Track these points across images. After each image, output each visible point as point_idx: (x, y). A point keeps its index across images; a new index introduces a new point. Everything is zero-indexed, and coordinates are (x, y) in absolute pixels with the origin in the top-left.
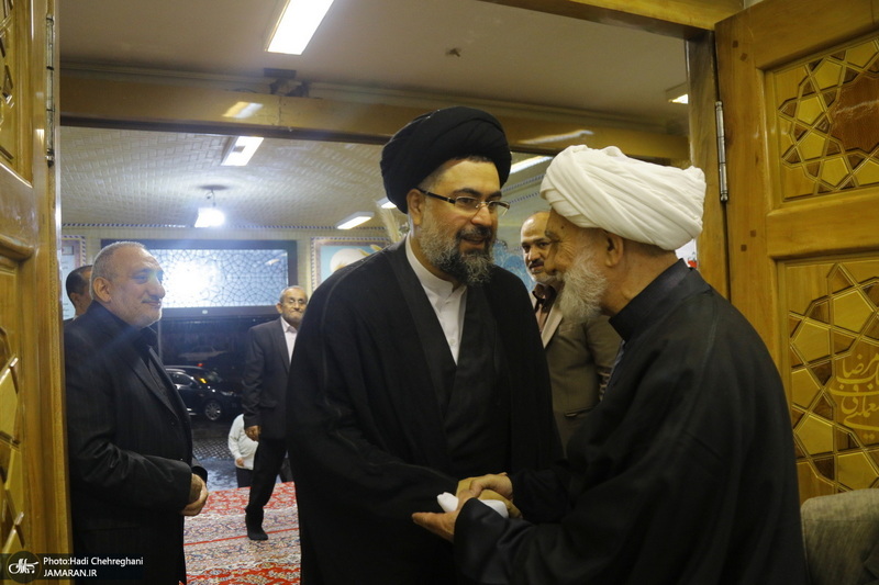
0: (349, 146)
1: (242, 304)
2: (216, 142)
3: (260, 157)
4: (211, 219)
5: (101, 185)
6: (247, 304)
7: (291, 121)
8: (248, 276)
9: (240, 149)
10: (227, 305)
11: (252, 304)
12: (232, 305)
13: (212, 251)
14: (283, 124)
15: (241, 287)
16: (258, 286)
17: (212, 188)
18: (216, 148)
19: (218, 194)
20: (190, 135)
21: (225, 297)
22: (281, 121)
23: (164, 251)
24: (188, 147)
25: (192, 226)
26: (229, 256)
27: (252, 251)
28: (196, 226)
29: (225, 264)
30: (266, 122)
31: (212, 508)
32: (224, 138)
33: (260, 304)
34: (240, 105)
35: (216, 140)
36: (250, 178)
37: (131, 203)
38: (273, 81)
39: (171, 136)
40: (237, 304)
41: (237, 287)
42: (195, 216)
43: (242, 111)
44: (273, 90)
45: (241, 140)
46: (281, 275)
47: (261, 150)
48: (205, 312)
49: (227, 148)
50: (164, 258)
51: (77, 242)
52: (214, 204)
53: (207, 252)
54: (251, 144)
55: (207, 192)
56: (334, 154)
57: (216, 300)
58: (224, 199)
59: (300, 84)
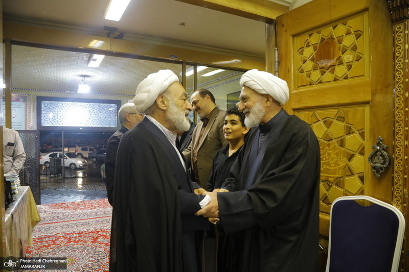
0: (141, 61)
1: (97, 126)
2: (85, 56)
3: (104, 64)
4: (84, 89)
5: (36, 73)
6: (99, 126)
7: (115, 49)
8: (100, 114)
9: (95, 60)
10: (90, 126)
11: (101, 126)
12: (93, 126)
13: (85, 103)
14: (111, 50)
15: (97, 119)
16: (104, 118)
17: (84, 76)
18: (85, 59)
19: (87, 79)
20: (74, 53)
21: (90, 123)
22: (111, 48)
23: (64, 102)
24: (74, 58)
25: (76, 92)
26: (92, 106)
27: (101, 104)
28: (78, 92)
29: (90, 109)
30: (104, 49)
31: (79, 208)
32: (88, 54)
33: (105, 126)
34: (95, 41)
35: (85, 55)
36: (100, 72)
37: (49, 81)
38: (108, 32)
39: (66, 53)
40: (95, 126)
41: (95, 119)
42: (77, 88)
43: (96, 44)
44: (108, 36)
45: (95, 56)
46: (114, 114)
47: (104, 61)
48: (81, 129)
49: (89, 59)
50: (64, 105)
51: (26, 97)
52: (85, 83)
53: (82, 103)
54: (100, 58)
55: (82, 78)
56: (135, 64)
57: (86, 124)
58: (90, 81)
59: (119, 34)
